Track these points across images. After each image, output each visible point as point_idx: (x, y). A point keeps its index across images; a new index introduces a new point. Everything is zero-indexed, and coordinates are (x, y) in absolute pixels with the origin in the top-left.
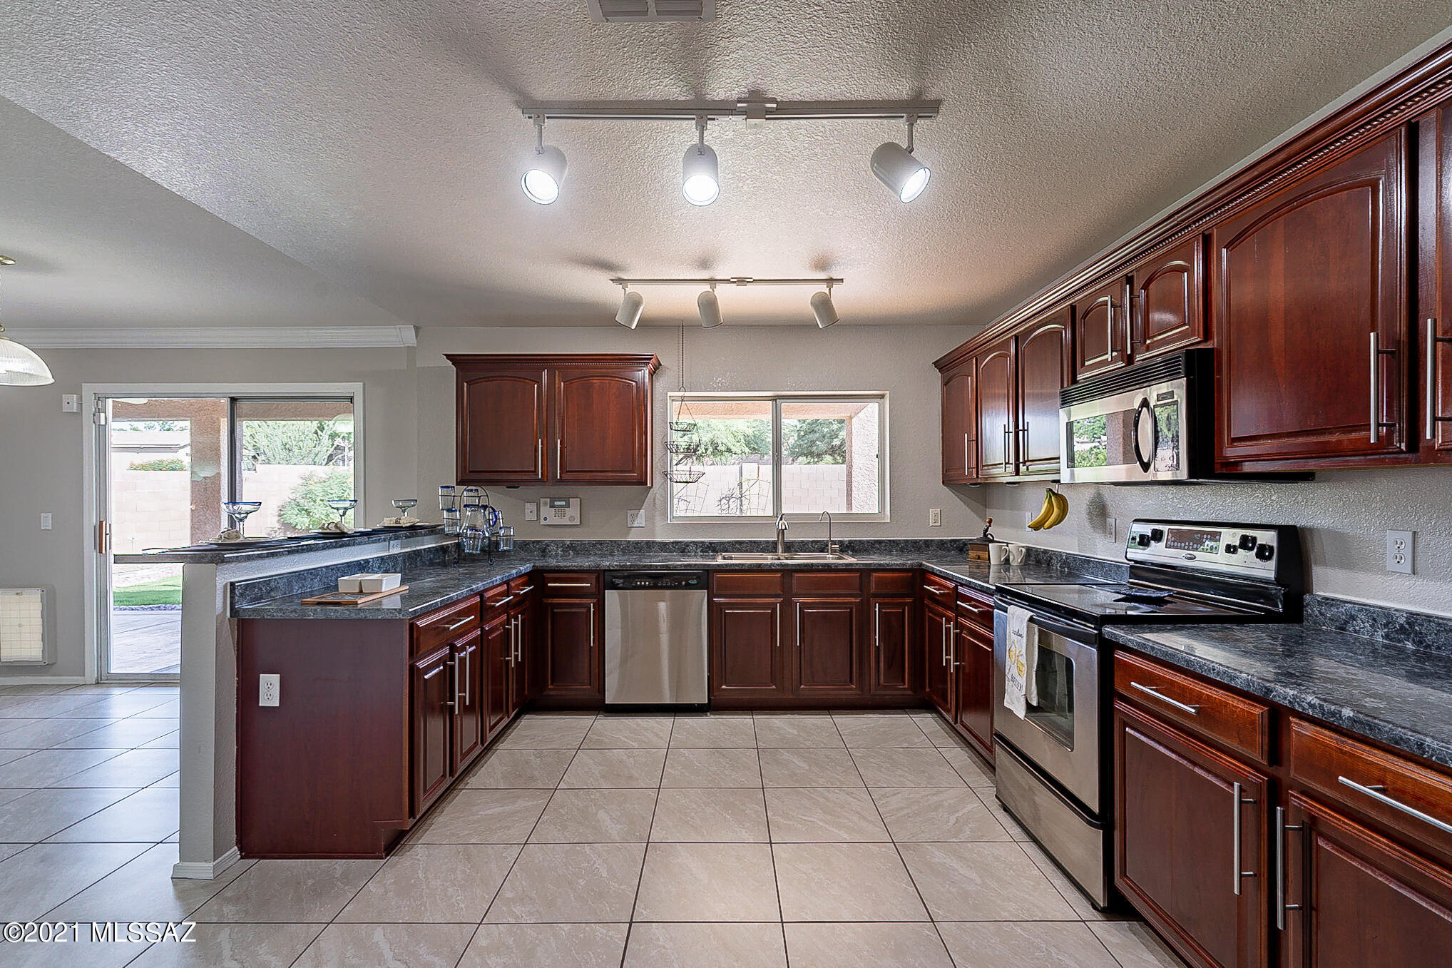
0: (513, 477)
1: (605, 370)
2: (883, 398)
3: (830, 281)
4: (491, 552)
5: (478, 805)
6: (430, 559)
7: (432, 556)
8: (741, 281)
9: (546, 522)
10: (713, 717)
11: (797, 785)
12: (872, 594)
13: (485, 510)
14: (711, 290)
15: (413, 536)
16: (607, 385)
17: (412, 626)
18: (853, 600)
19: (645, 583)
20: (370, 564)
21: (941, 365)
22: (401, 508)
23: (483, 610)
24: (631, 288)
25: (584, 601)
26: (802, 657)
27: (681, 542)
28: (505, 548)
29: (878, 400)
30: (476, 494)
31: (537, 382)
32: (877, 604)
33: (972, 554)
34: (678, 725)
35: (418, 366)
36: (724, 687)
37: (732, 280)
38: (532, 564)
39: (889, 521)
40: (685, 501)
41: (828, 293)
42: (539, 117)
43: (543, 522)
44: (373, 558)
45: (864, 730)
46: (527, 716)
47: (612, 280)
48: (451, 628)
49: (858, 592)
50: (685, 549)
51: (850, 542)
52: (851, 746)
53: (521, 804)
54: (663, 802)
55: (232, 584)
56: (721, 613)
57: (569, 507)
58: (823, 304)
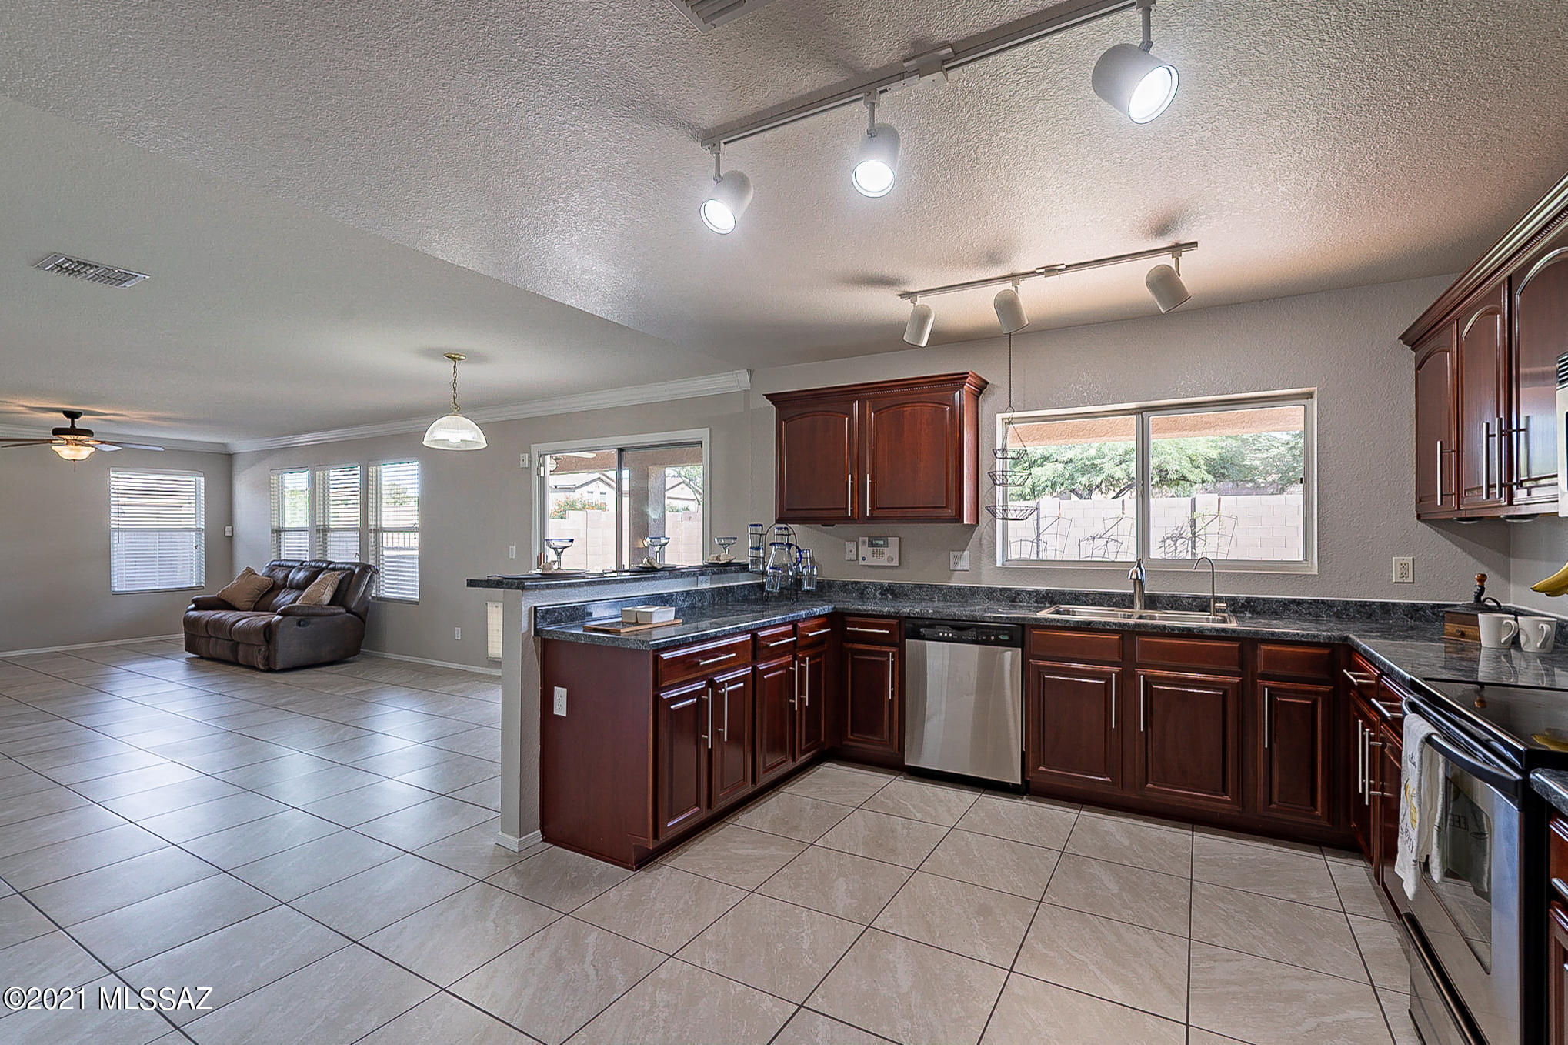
0: (825, 514)
1: (917, 396)
2: (1312, 397)
3: (1177, 249)
4: (793, 590)
5: (735, 842)
6: (744, 595)
7: (746, 593)
8: (1050, 270)
9: (864, 563)
10: (1028, 802)
11: (1088, 909)
12: (1259, 674)
13: (789, 549)
14: (1013, 289)
15: (721, 573)
16: (919, 411)
17: (656, 658)
18: (1228, 679)
19: (948, 635)
20: (674, 597)
21: (1414, 339)
22: (722, 545)
23: (757, 648)
24: (920, 301)
25: (884, 649)
26: (1150, 747)
27: (1010, 589)
28: (808, 588)
29: (1302, 401)
30: (786, 532)
31: (847, 414)
32: (1266, 689)
33: (1451, 628)
34: (980, 804)
35: (751, 408)
36: (1041, 768)
37: (1038, 271)
38: (833, 606)
39: (1316, 573)
40: (1116, 541)
41: (1174, 267)
42: (714, 145)
43: (861, 562)
44: (677, 592)
45: (1234, 861)
46: (828, 764)
47: (899, 295)
48: (702, 663)
49: (1236, 669)
50: (1015, 597)
51: (1248, 600)
52: (1198, 878)
53: (773, 851)
54: (911, 886)
55: (535, 608)
56: (1039, 679)
57: (887, 547)
58: (1165, 283)
